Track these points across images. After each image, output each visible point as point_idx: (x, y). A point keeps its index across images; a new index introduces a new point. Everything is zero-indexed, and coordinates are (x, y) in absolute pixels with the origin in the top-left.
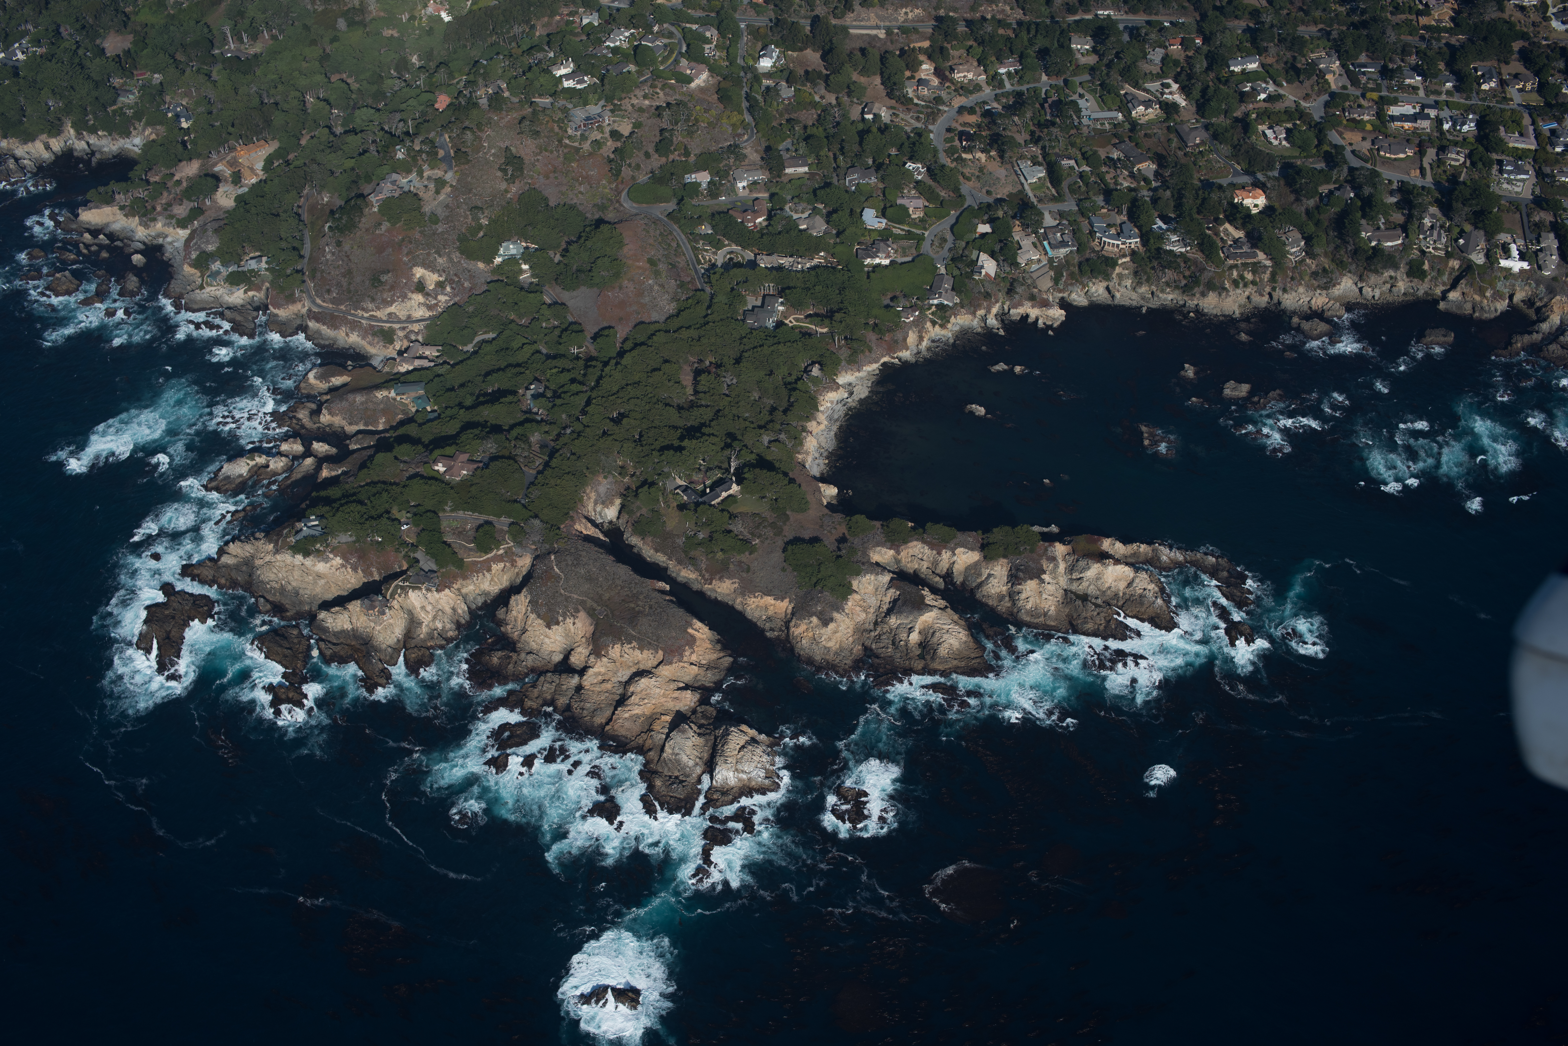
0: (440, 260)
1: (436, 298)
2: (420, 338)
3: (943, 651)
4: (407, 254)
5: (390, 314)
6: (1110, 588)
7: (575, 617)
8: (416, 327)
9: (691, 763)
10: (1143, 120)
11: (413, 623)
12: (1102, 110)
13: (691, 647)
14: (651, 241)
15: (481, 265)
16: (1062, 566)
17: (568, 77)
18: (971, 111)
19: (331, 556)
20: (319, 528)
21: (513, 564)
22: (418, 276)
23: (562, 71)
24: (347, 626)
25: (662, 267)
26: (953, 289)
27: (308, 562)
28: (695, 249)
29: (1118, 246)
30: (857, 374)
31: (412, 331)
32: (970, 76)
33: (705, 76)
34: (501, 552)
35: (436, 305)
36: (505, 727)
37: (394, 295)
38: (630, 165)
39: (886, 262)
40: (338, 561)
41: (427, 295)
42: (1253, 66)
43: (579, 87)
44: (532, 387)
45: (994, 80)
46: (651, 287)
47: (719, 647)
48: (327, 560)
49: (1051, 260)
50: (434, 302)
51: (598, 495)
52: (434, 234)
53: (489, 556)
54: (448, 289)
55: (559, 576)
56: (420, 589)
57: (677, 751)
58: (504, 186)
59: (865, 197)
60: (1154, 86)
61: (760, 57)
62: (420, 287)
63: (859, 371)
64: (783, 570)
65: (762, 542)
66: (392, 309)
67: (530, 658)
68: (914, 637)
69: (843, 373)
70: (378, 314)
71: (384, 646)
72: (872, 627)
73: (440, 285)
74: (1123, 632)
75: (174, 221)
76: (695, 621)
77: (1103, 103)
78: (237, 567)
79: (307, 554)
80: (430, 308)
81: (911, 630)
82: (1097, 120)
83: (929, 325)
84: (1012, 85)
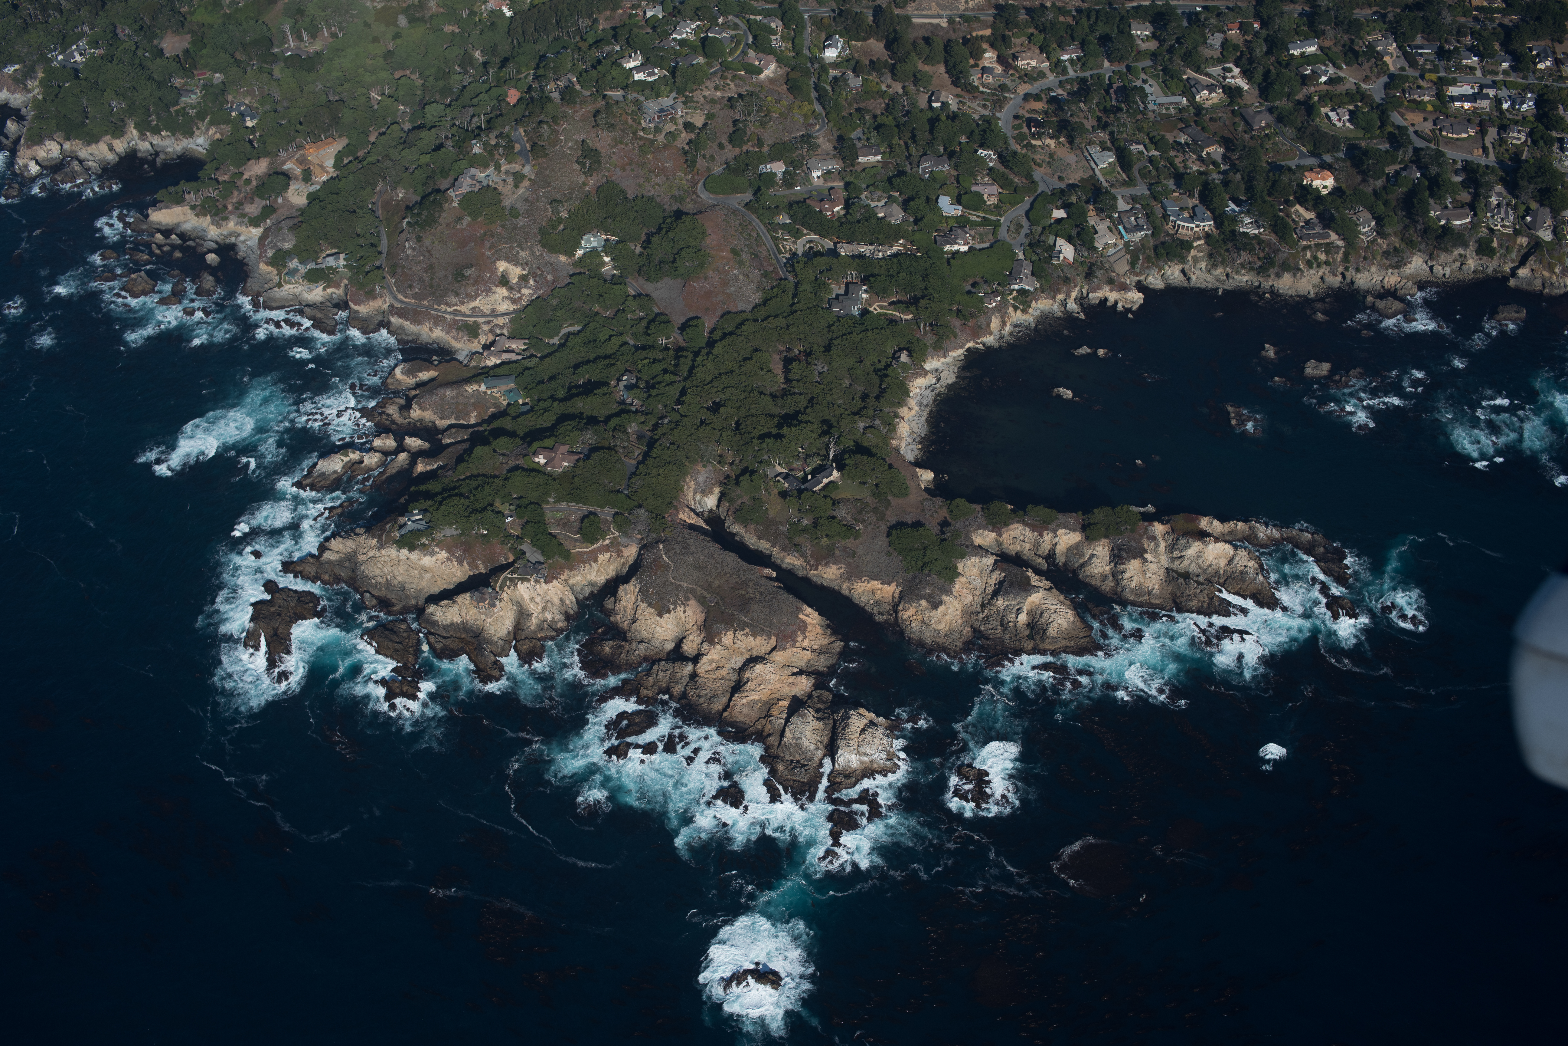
0: (523, 254)
1: (519, 292)
2: (505, 332)
3: (1052, 631)
4: (490, 248)
5: (474, 308)
6: (1210, 565)
7: (685, 605)
8: (501, 321)
9: (812, 747)
10: (1207, 105)
11: (522, 614)
12: (1166, 95)
13: (803, 632)
14: (732, 231)
15: (563, 258)
16: (1162, 545)
17: (638, 69)
18: (1037, 97)
19: (437, 550)
20: (424, 522)
21: (619, 554)
22: (501, 270)
23: (631, 64)
24: (457, 619)
25: (745, 256)
26: (1033, 274)
27: (414, 556)
28: (775, 239)
29: (1192, 229)
30: (943, 360)
31: (497, 325)
32: (1034, 63)
33: (773, 67)
34: (607, 542)
35: (520, 298)
36: (622, 715)
37: (478, 289)
38: (704, 157)
39: (964, 248)
40: (444, 554)
41: (510, 288)
42: (1312, 49)
43: (649, 79)
44: (625, 378)
45: (1057, 66)
46: (736, 277)
47: (829, 632)
48: (432, 554)
49: (1127, 244)
50: (518, 295)
51: (698, 483)
52: (515, 228)
53: (595, 546)
54: (532, 282)
55: (668, 565)
56: (529, 580)
57: (797, 735)
58: (581, 179)
59: (938, 185)
60: (1216, 70)
61: (825, 47)
62: (504, 281)
63: (945, 357)
64: (889, 554)
65: (866, 527)
66: (476, 303)
67: (642, 647)
68: (1023, 618)
69: (930, 359)
70: (462, 308)
71: (495, 638)
72: (979, 609)
73: (523, 279)
74: (1225, 609)
75: (246, 220)
76: (805, 606)
77: (1166, 87)
78: (340, 563)
79: (412, 548)
80: (514, 301)
81: (1019, 611)
82: (1162, 105)
83: (1011, 310)
84: (1075, 71)
